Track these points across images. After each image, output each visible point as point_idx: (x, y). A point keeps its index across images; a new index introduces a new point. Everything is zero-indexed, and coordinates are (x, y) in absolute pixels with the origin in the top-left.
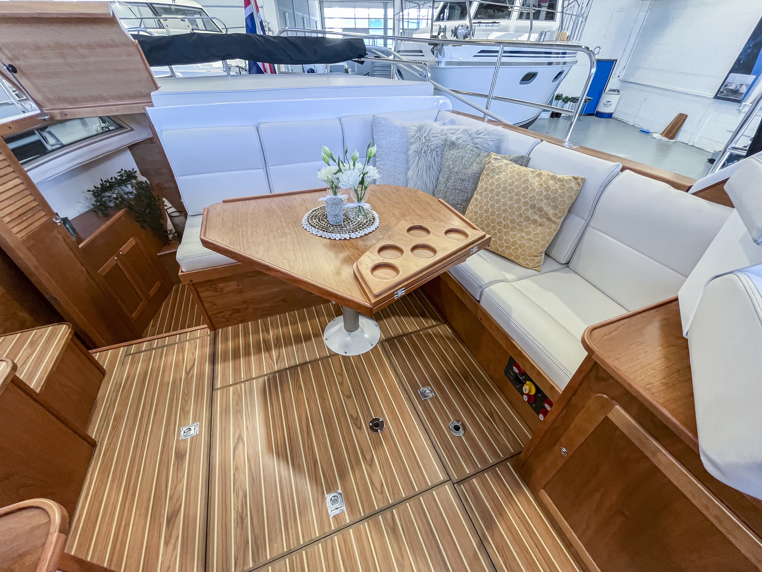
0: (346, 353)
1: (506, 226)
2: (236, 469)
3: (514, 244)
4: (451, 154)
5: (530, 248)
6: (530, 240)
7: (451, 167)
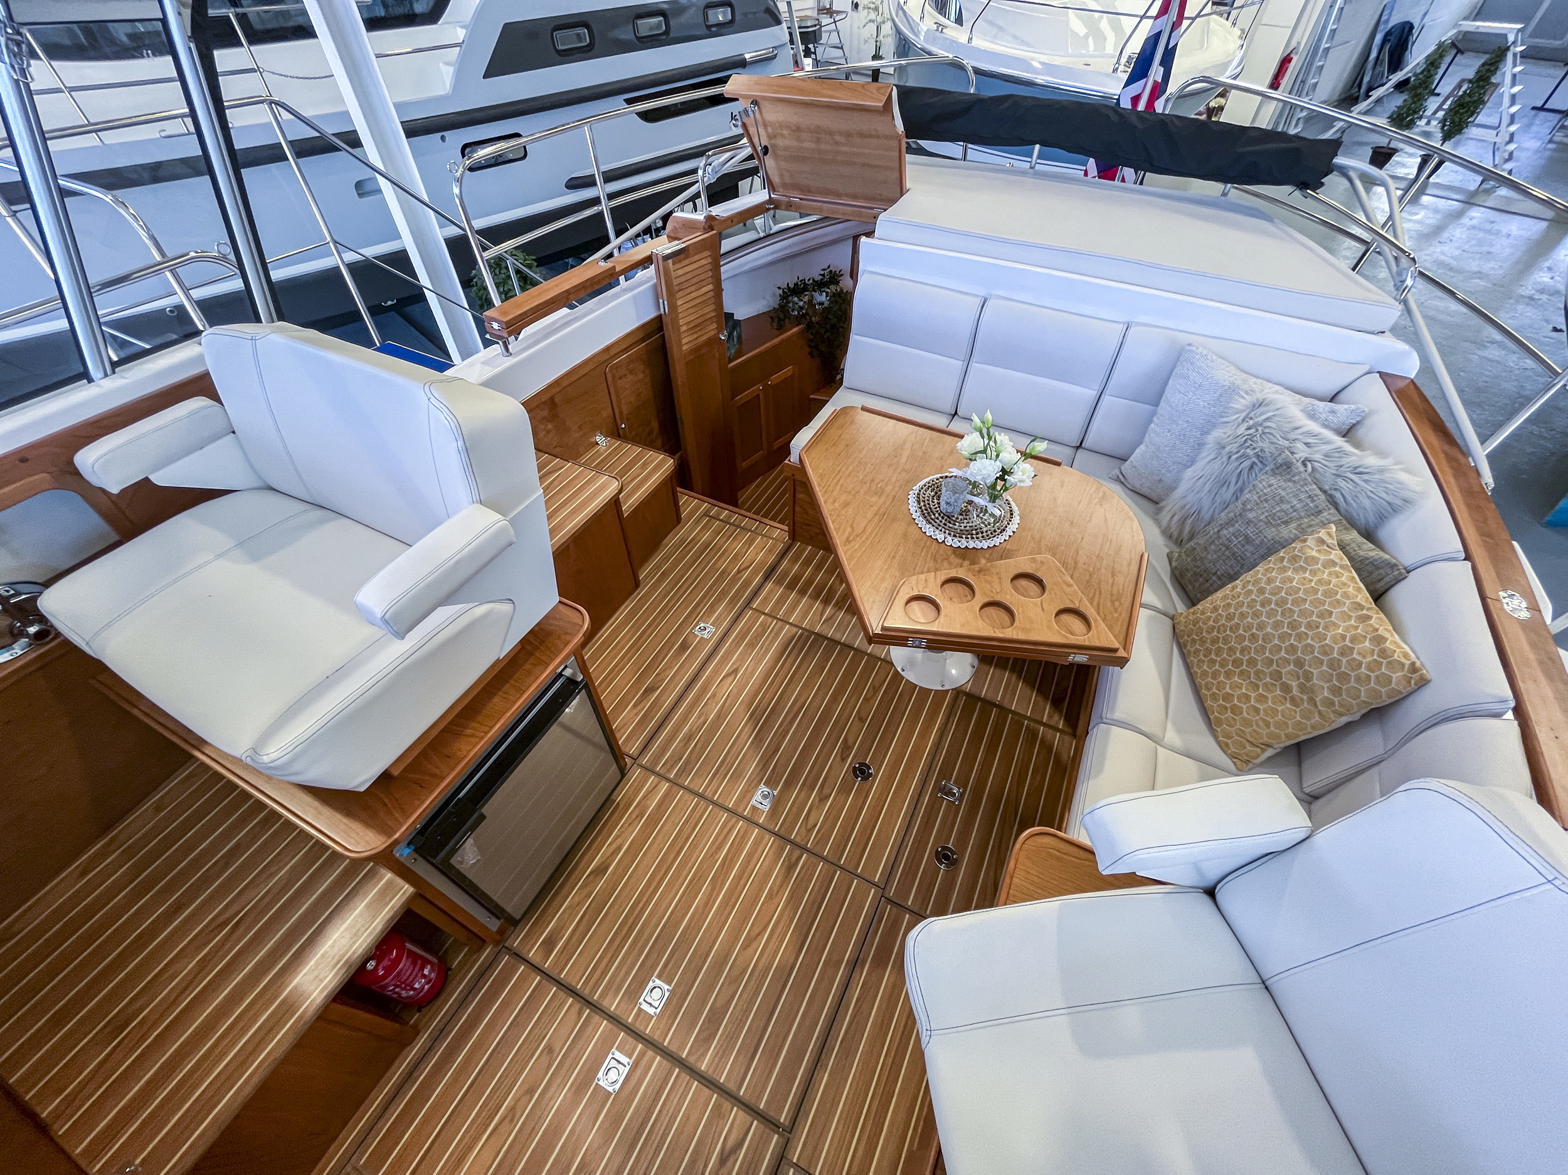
0: (903, 670)
1: (1237, 663)
2: (714, 695)
3: (1228, 697)
4: (1268, 483)
5: (1248, 723)
6: (1257, 710)
7: (1249, 507)
